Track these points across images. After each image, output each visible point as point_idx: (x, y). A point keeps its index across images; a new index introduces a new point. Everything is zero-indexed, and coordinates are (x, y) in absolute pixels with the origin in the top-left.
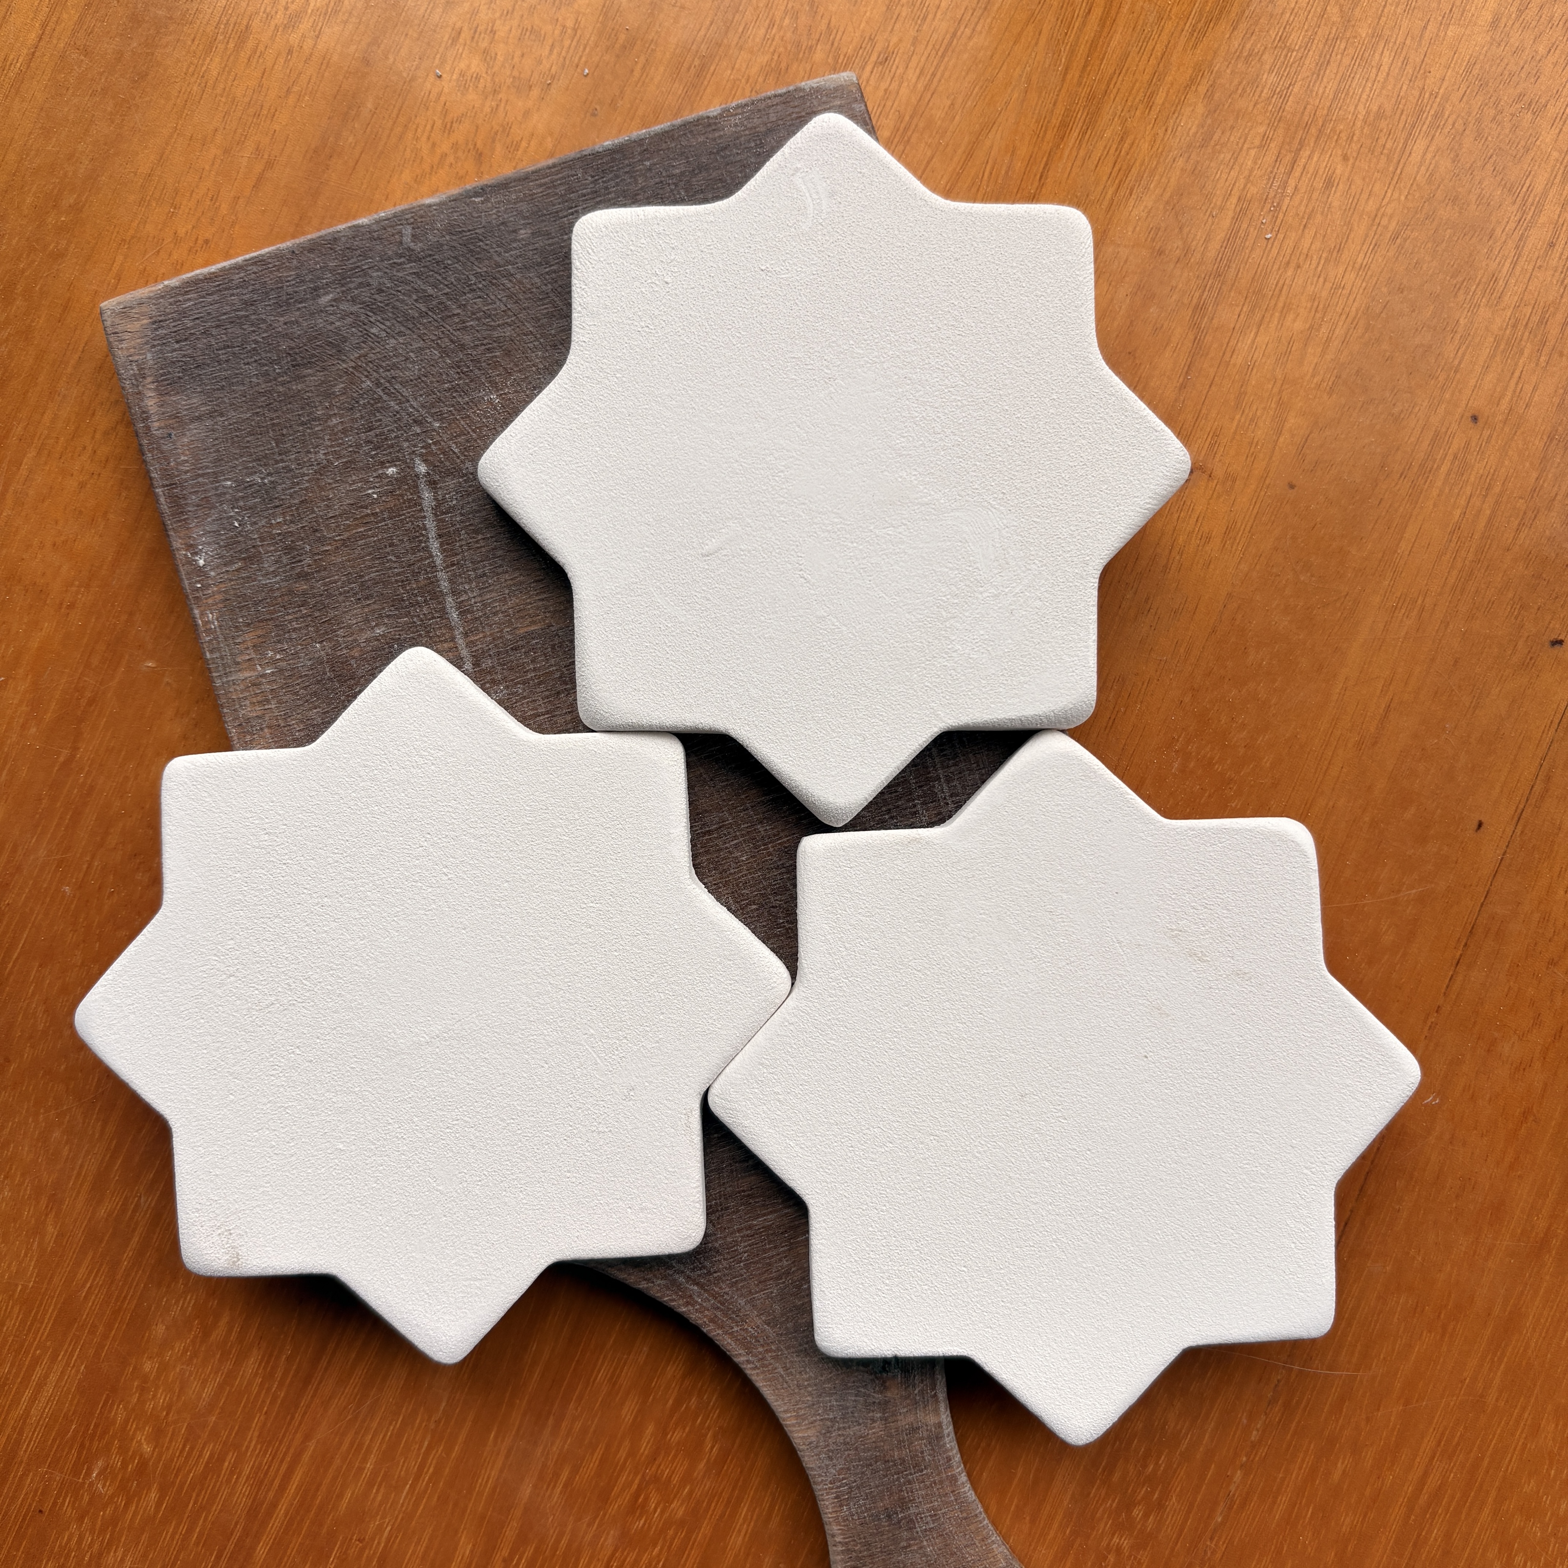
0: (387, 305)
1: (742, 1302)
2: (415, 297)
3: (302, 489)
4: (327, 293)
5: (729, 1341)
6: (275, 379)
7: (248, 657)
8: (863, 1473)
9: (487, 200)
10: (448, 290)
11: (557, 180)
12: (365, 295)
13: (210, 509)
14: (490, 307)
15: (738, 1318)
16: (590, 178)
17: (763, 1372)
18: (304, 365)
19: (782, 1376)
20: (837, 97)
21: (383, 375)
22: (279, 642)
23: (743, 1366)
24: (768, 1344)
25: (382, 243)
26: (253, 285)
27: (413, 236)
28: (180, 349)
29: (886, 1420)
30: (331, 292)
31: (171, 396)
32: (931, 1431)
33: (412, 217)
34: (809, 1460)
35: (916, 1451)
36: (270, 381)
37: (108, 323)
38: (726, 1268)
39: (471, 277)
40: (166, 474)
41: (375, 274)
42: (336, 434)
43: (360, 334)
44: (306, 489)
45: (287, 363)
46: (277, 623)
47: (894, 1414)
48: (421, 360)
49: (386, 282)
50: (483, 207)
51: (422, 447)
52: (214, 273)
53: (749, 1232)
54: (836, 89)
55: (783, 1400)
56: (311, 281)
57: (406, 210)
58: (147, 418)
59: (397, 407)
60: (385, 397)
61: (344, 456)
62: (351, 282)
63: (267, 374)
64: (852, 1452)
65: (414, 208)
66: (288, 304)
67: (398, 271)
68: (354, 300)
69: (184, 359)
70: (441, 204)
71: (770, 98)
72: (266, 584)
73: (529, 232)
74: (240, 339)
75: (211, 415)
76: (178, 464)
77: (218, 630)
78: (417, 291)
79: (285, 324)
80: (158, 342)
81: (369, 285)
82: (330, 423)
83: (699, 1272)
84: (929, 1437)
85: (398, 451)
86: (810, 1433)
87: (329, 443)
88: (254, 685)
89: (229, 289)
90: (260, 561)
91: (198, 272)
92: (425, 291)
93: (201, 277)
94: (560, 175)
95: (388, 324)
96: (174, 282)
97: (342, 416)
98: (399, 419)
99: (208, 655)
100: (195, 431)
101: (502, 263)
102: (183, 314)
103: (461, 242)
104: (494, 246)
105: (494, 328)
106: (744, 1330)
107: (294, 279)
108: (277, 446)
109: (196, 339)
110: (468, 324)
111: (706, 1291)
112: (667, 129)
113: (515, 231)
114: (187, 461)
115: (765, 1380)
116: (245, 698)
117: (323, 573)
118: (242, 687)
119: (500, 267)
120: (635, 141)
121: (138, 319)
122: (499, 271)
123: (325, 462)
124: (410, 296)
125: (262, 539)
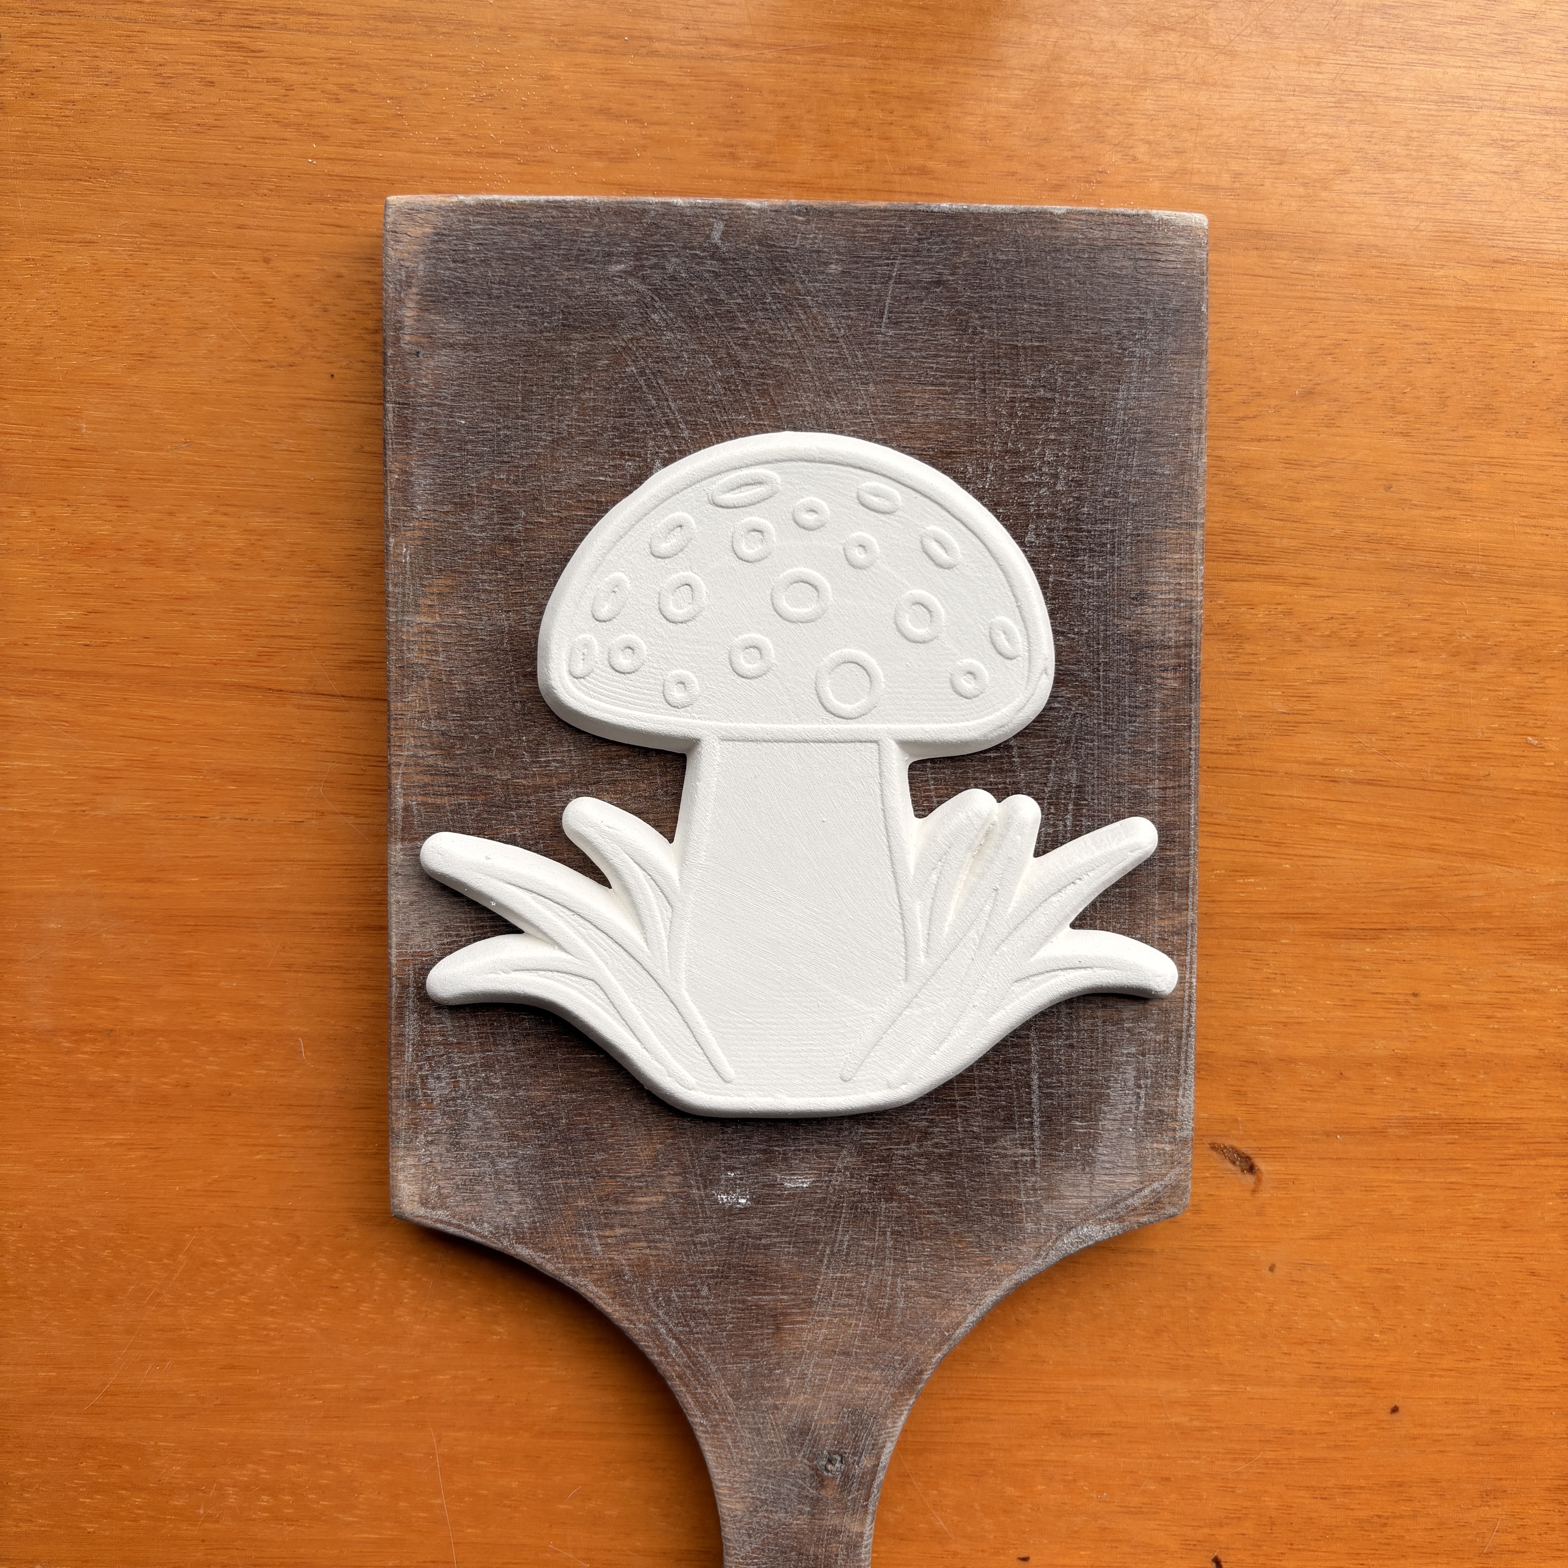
0: (675, 295)
1: (714, 1368)
2: (706, 297)
3: (535, 453)
4: (620, 262)
5: (690, 1400)
6: (541, 332)
7: (430, 603)
8: (775, 1558)
9: (808, 222)
10: (740, 301)
11: (884, 226)
12: (656, 277)
13: (437, 442)
14: (777, 332)
15: (705, 1382)
16: (916, 235)
17: (713, 1438)
18: (575, 328)
19: (729, 1447)
20: (1182, 236)
21: (651, 365)
22: (465, 598)
23: (695, 1427)
24: (725, 1414)
25: (689, 229)
26: (548, 229)
27: (723, 233)
28: (455, 270)
29: (813, 1515)
30: (624, 263)
31: (430, 313)
32: (851, 1538)
33: (728, 214)
34: (729, 1531)
35: (831, 1552)
36: (535, 333)
37: (389, 220)
38: (708, 1333)
39: (767, 294)
40: (402, 390)
41: (674, 260)
42: (584, 409)
43: (639, 315)
44: (539, 454)
45: (559, 320)
46: (470, 578)
47: (822, 1512)
48: (693, 363)
49: (682, 271)
50: (802, 228)
51: (667, 452)
52: (512, 204)
53: (741, 1306)
54: (1184, 228)
55: (723, 1469)
56: (608, 244)
57: (724, 204)
58: (400, 328)
59: (654, 402)
60: (645, 389)
61: (587, 434)
62: (647, 259)
63: (534, 324)
64: (772, 1536)
65: (731, 205)
66: (578, 261)
67: (697, 264)
68: (644, 278)
69: (455, 281)
70: (762, 211)
71: (1117, 215)
72: (470, 537)
73: (840, 269)
74: (517, 280)
75: (465, 346)
76: (417, 385)
77: (408, 566)
78: (710, 291)
79: (569, 279)
80: (435, 255)
81: (664, 268)
82: (583, 396)
83: (681, 1329)
84: (848, 1543)
85: (642, 447)
86: (738, 1506)
87: (576, 416)
88: (428, 632)
89: (523, 224)
90: (471, 511)
91: (496, 197)
92: (718, 294)
93: (498, 204)
94: (887, 222)
95: (671, 315)
96: (470, 199)
97: (596, 393)
98: (652, 416)
99: (391, 589)
100: (444, 358)
101: (803, 292)
102: (468, 235)
103: (769, 255)
104: (801, 271)
105: (775, 355)
106: (707, 1394)
107: (591, 237)
108: (523, 401)
109: (474, 264)
110: (750, 342)
111: (682, 1347)
112: (1008, 211)
113: (826, 264)
114: (426, 386)
115: (712, 1446)
116: (415, 642)
117: (531, 545)
118: (416, 630)
119: (800, 295)
120: (972, 213)
121: (422, 226)
122: (798, 299)
123: (565, 434)
124: (702, 294)
125: (480, 490)
